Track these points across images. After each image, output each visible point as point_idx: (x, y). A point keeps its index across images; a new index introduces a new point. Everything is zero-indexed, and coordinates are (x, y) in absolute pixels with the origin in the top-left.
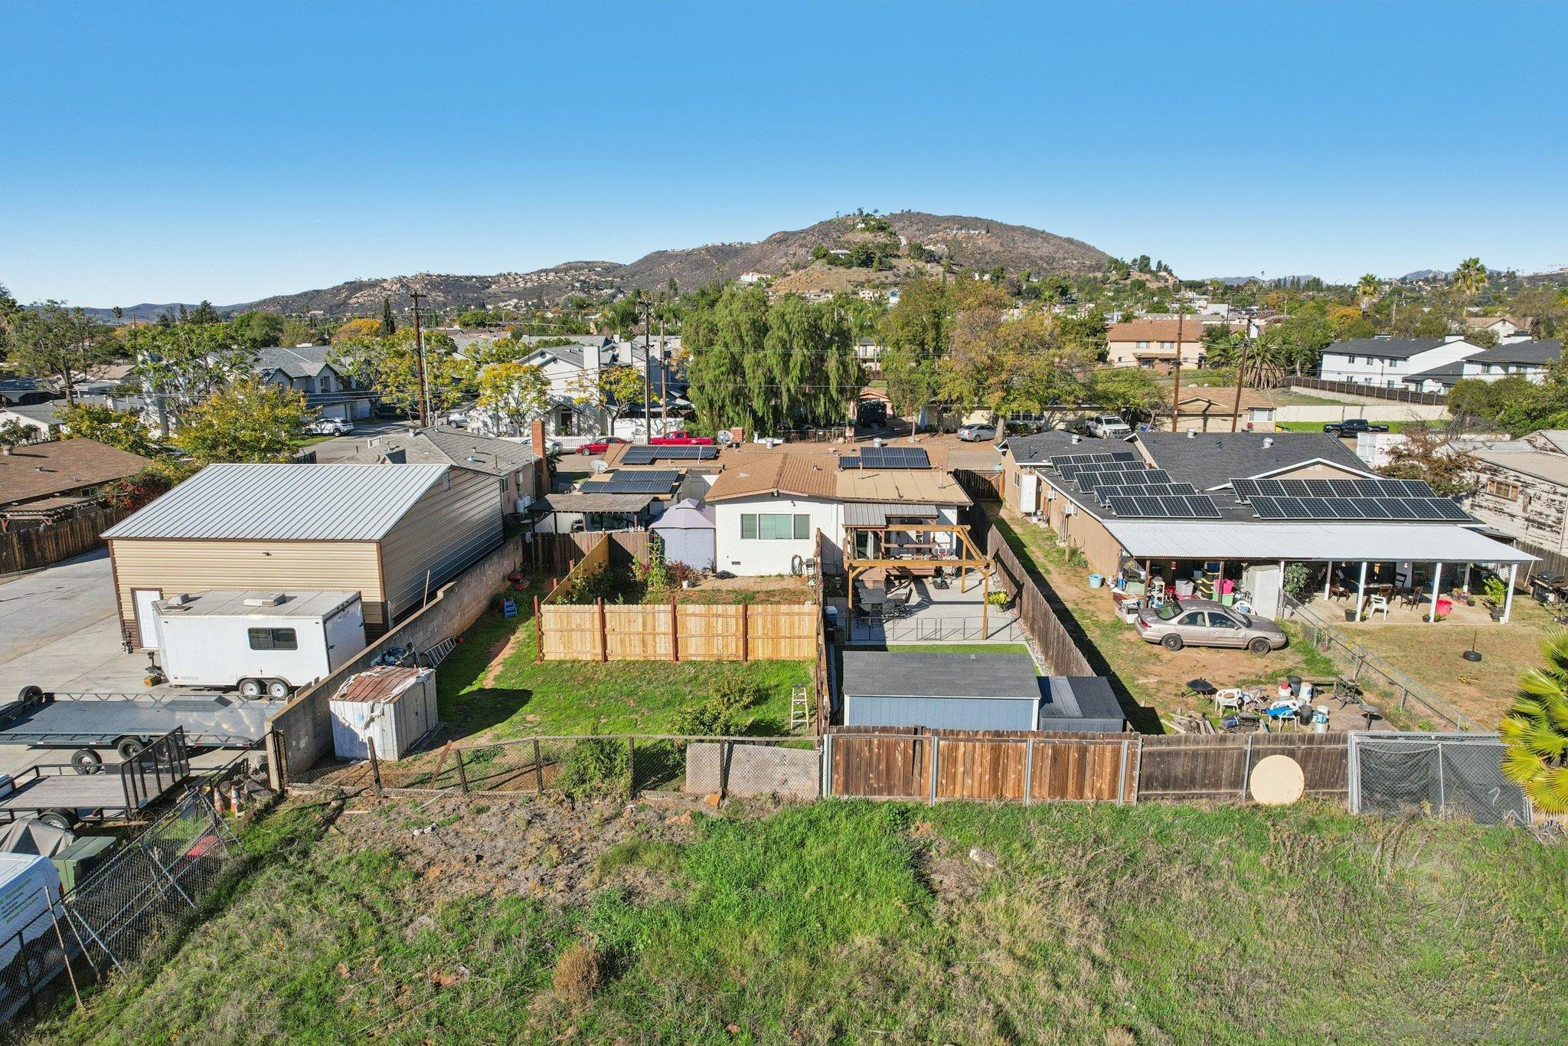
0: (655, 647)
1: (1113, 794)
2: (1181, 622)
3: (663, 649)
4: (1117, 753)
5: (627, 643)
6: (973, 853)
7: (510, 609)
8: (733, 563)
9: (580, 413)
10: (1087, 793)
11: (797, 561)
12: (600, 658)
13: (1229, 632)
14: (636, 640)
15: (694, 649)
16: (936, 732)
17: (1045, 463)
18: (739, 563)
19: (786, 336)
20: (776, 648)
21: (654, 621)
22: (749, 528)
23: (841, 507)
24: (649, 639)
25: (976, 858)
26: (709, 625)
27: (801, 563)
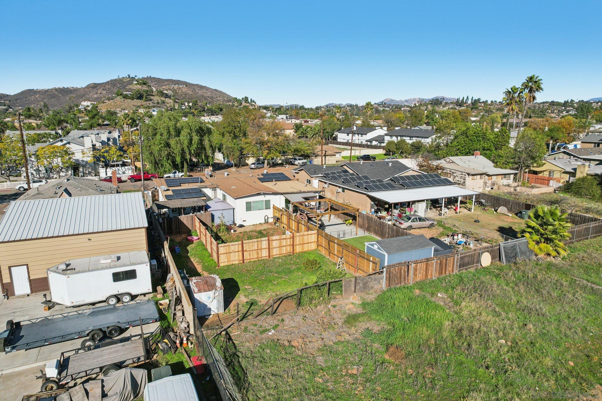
0: (261, 254)
1: (453, 272)
2: (411, 222)
3: (264, 254)
4: (454, 259)
5: (251, 255)
6: (439, 295)
7: (178, 250)
8: (243, 221)
9: (84, 166)
10: (447, 272)
11: (266, 218)
12: (241, 262)
13: (424, 223)
14: (255, 252)
15: (275, 252)
16: (412, 262)
17: (320, 175)
18: (245, 221)
19: (189, 131)
20: (303, 248)
21: (261, 244)
22: (249, 207)
23: (282, 196)
24: (259, 251)
25: (441, 296)
26: (280, 243)
27: (268, 218)
